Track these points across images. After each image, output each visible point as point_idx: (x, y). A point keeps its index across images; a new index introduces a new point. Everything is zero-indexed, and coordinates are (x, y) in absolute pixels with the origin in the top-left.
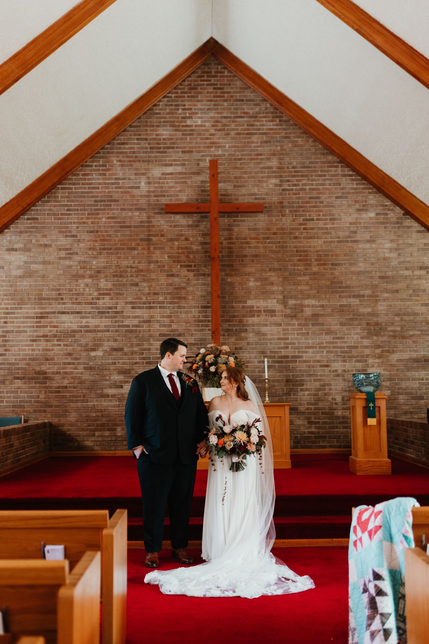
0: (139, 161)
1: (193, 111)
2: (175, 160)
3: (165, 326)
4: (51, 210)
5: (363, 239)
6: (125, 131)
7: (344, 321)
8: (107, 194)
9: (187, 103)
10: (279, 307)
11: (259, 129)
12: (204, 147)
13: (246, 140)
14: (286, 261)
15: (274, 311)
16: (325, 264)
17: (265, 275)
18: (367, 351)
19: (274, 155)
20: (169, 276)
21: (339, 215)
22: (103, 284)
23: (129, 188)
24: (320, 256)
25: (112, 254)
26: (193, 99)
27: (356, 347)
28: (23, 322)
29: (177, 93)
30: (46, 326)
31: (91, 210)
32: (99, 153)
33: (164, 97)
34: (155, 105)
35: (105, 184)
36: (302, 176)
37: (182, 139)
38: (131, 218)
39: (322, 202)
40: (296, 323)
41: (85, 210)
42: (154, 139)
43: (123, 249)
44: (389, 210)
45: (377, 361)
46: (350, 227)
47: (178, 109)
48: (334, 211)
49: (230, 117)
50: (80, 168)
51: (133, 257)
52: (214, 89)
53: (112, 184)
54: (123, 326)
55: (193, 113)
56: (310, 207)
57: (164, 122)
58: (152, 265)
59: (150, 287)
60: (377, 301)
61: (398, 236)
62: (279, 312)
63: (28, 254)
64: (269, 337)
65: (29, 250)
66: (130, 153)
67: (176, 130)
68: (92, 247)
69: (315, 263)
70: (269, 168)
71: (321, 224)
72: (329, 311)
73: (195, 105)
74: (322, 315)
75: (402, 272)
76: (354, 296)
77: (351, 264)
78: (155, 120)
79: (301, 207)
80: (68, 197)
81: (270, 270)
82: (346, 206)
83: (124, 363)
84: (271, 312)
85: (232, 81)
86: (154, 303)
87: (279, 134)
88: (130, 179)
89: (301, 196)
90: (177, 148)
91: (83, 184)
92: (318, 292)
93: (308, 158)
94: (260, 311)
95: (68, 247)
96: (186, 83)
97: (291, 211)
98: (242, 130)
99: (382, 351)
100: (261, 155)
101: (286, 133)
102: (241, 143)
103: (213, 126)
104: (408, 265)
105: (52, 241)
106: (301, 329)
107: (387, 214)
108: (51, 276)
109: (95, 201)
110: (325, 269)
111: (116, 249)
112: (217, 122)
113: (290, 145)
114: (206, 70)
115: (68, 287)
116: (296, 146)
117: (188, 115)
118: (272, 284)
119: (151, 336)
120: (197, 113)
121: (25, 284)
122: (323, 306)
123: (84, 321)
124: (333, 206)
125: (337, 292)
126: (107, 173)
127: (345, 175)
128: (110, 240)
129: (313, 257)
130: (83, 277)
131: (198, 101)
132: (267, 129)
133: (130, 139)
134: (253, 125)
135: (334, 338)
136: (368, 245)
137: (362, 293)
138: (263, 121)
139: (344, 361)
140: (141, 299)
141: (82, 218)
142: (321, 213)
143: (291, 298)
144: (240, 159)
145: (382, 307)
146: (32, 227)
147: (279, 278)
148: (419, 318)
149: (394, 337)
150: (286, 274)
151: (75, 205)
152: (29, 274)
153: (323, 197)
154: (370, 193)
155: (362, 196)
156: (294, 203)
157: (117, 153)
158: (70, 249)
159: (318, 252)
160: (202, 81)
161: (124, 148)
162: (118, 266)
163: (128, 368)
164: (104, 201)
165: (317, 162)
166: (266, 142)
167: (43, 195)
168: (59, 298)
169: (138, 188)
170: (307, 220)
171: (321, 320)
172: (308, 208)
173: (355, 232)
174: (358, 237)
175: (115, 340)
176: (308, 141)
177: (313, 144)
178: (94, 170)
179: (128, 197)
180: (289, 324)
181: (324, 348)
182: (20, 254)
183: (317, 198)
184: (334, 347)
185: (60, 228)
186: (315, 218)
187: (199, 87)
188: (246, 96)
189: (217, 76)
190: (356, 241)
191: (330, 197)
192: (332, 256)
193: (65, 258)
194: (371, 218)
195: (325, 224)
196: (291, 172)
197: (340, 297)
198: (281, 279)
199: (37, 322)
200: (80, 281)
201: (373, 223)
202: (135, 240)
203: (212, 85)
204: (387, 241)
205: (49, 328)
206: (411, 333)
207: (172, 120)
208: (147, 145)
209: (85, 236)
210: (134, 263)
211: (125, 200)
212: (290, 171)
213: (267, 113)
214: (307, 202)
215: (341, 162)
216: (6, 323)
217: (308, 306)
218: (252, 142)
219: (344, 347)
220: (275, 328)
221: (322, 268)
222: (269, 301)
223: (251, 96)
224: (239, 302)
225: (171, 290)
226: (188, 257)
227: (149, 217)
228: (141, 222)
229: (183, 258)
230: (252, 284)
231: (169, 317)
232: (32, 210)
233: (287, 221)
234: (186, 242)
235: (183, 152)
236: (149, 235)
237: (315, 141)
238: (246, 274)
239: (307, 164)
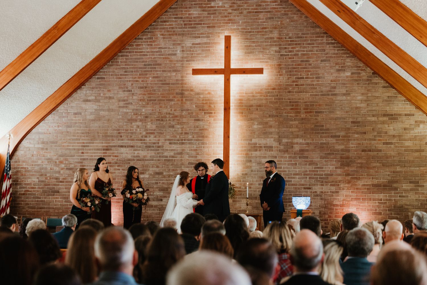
0: (176, 34)
2: (202, 34)
3: (192, 157)
4: (114, 72)
5: (340, 93)
6: (166, 12)
7: (324, 155)
8: (153, 60)
10: (275, 144)
11: (265, 9)
12: (224, 23)
13: (255, 17)
14: (282, 110)
15: (272, 147)
16: (310, 112)
17: (266, 120)
18: (340, 178)
19: (275, 28)
20: (195, 120)
21: (323, 74)
22: (149, 126)
23: (169, 55)
24: (307, 105)
25: (156, 104)
27: (332, 175)
28: (94, 153)
30: (110, 156)
31: (142, 71)
32: (147, 28)
35: (152, 52)
36: (296, 44)
37: (207, 17)
38: (170, 77)
39: (310, 65)
40: (288, 156)
41: (137, 71)
42: (187, 18)
43: (164, 100)
44: (362, 70)
45: (347, 185)
46: (331, 83)
48: (319, 71)
50: (134, 40)
51: (171, 107)
53: (157, 52)
54: (163, 157)
57: (195, 4)
58: (184, 112)
59: (182, 128)
60: (349, 140)
61: (368, 90)
62: (275, 148)
63: (97, 104)
65: (98, 101)
66: (170, 28)
67: (203, 11)
68: (142, 98)
69: (303, 111)
70: (271, 38)
71: (309, 81)
72: (312, 147)
74: (307, 151)
75: (369, 118)
76: (332, 137)
77: (330, 112)
78: (188, 3)
79: (294, 68)
80: (125, 62)
81: (270, 116)
82: (329, 67)
83: (163, 183)
84: (270, 148)
86: (185, 140)
87: (280, 12)
88: (169, 48)
89: (294, 59)
90: (204, 24)
91: (136, 52)
92: (305, 133)
93: (301, 30)
94: (261, 147)
95: (126, 98)
97: (286, 72)
98: (252, 9)
99: (352, 178)
100: (265, 28)
101: (285, 11)
102: (251, 19)
103: (231, 7)
104: (374, 113)
105: (115, 94)
106: (291, 161)
107: (360, 73)
108: (114, 120)
109: (145, 65)
110: (310, 116)
111: (159, 100)
112: (234, 3)
113: (288, 20)
115: (125, 127)
116: (292, 21)
118: (271, 127)
119: (182, 164)
121: (95, 126)
122: (308, 144)
123: (136, 152)
124: (319, 68)
125: (318, 133)
126: (153, 44)
127: (329, 44)
128: (155, 94)
129: (302, 106)
130: (136, 121)
132: (271, 8)
133: (170, 18)
134: (260, 5)
135: (315, 168)
136: (344, 98)
137: (338, 134)
139: (322, 185)
140: (176, 137)
141: (135, 78)
142: (309, 73)
143: (284, 137)
144: (250, 32)
145: (352, 145)
146: (100, 84)
147: (276, 122)
148: (380, 154)
149: (361, 167)
150: (281, 119)
151: (130, 68)
152: (98, 118)
153: (311, 60)
154: (347, 57)
155: (341, 59)
156: (289, 65)
157: (160, 28)
158: (127, 101)
159: (306, 102)
161: (166, 25)
162: (160, 113)
163: (166, 187)
164: (151, 65)
165: (308, 34)
166: (270, 18)
167: (108, 61)
168: (120, 136)
169: (175, 54)
170: (299, 78)
171: (306, 154)
172: (300, 69)
173: (335, 88)
174: (337, 91)
175: (158, 167)
176: (301, 17)
177: (305, 19)
178: (144, 42)
179: (168, 62)
180: (282, 157)
181: (307, 175)
182: (92, 104)
183: (307, 61)
184: (315, 175)
185: (120, 85)
186: (305, 77)
190: (335, 95)
191: (317, 61)
192: (316, 106)
193: (123, 107)
194: (347, 77)
195: (312, 81)
196: (288, 41)
197: (321, 137)
198: (277, 123)
199: (104, 153)
200: (133, 124)
201: (348, 81)
202: (173, 94)
204: (359, 94)
205: (112, 157)
206: (374, 165)
207: (201, 2)
208: (182, 23)
209: (138, 91)
210: (171, 111)
211: (166, 64)
212: (286, 40)
214: (299, 65)
215: (326, 33)
216: (83, 153)
217: (297, 143)
218: (260, 19)
219: (322, 175)
221: (308, 115)
222: (268, 140)
224: (247, 140)
225: (197, 130)
226: (210, 106)
227: (182, 77)
228: (177, 80)
229: (206, 107)
230: (255, 127)
231: (196, 150)
232: (101, 72)
233: (284, 79)
234: (208, 95)
235: (208, 27)
236: (182, 90)
237: (306, 17)
238: (252, 119)
239: (300, 35)
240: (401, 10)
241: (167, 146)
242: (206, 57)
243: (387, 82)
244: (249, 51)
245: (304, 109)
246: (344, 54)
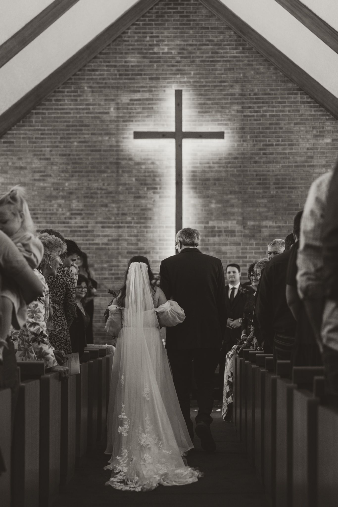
0: (109, 87)
1: (160, 38)
2: (142, 87)
3: (132, 244)
4: (25, 134)
5: (319, 164)
6: (95, 57)
8: (78, 119)
9: (154, 31)
10: (238, 228)
11: (223, 57)
12: (171, 74)
13: (211, 68)
14: (246, 185)
15: (234, 232)
16: (282, 188)
17: (225, 197)
19: (237, 82)
20: (135, 197)
21: (297, 141)
22: (75, 204)
23: (100, 113)
24: (278, 179)
25: (83, 176)
26: (160, 27)
29: (145, 20)
31: (63, 134)
32: (70, 79)
33: (133, 25)
34: (124, 33)
35: (77, 109)
36: (263, 103)
37: (149, 66)
38: (101, 142)
39: (281, 128)
40: (254, 243)
41: (57, 134)
42: (123, 66)
43: (94, 172)
46: (308, 152)
47: (146, 37)
48: (292, 137)
49: (196, 45)
50: (53, 94)
51: (103, 180)
52: (181, 16)
53: (83, 109)
54: (93, 244)
55: (160, 41)
56: (270, 133)
57: (132, 49)
58: (121, 187)
59: (118, 208)
62: (238, 232)
63: (5, 175)
64: (228, 255)
65: (6, 172)
66: (100, 79)
67: (144, 57)
68: (65, 169)
69: (273, 186)
70: (232, 94)
71: (280, 150)
73: (162, 33)
78: (124, 47)
79: (261, 133)
80: (41, 122)
81: (231, 193)
82: (304, 132)
84: (231, 233)
85: (198, 9)
86: (122, 223)
87: (242, 61)
88: (99, 105)
89: (261, 122)
90: (145, 74)
91: (56, 109)
92: (275, 214)
93: (269, 85)
94: (220, 231)
95: (42, 169)
96: (154, 11)
97: (251, 137)
98: (207, 57)
100: (224, 82)
101: (249, 61)
102: (206, 70)
103: (179, 53)
105: (27, 163)
106: (259, 249)
109: (67, 126)
110: (282, 192)
111: (87, 172)
112: (183, 49)
113: (252, 72)
115: (42, 207)
116: (258, 74)
117: (155, 42)
118: (232, 206)
119: (119, 253)
120: (163, 41)
122: (279, 227)
124: (292, 132)
126: (79, 99)
127: (304, 103)
128: (82, 163)
129: (272, 181)
130: (56, 198)
131: (165, 29)
132: (231, 57)
133: (100, 66)
134: (217, 53)
138: (226, 49)
140: (110, 218)
141: (55, 142)
142: (280, 139)
143: (250, 219)
144: (204, 86)
146: (9, 150)
147: (239, 200)
150: (246, 196)
151: (48, 130)
153: (282, 123)
154: (327, 119)
155: (320, 123)
156: (255, 128)
157: (88, 79)
158: (44, 172)
159: (276, 175)
160: (169, 8)
161: (94, 75)
162: (89, 188)
164: (76, 126)
165: (277, 90)
166: (230, 69)
167: (19, 121)
169: (108, 113)
170: (267, 145)
172: (268, 134)
173: (312, 157)
174: (315, 162)
176: (269, 69)
177: (274, 72)
178: (66, 96)
179: (98, 122)
180: (247, 244)
183: (277, 124)
185: (35, 151)
186: (274, 143)
187: (166, 15)
188: (211, 24)
189: (183, 4)
190: (313, 166)
191: (289, 124)
192: (289, 180)
193: (39, 180)
194: (327, 144)
195: (284, 149)
196: (253, 99)
198: (241, 202)
200: (53, 202)
201: (329, 149)
202: (105, 163)
203: (178, 12)
207: (140, 47)
208: (116, 72)
209: (59, 160)
210: (104, 185)
211: (95, 125)
212: (251, 98)
213: (231, 41)
214: (267, 128)
215: (300, 89)
217: (266, 227)
218: (216, 70)
220: (234, 248)
221: (279, 191)
222: (230, 222)
223: (216, 23)
224: (202, 223)
225: (138, 211)
226: (154, 180)
227: (118, 142)
228: (111, 146)
229: (149, 181)
230: (213, 206)
231: (136, 236)
232: (8, 134)
233: (248, 146)
234: (152, 166)
235: (151, 79)
236: (118, 159)
237: (276, 69)
238: (208, 197)
239: (268, 91)
241: (98, 230)
242: (148, 116)
244: (204, 110)
245: (275, 184)
246: (323, 115)
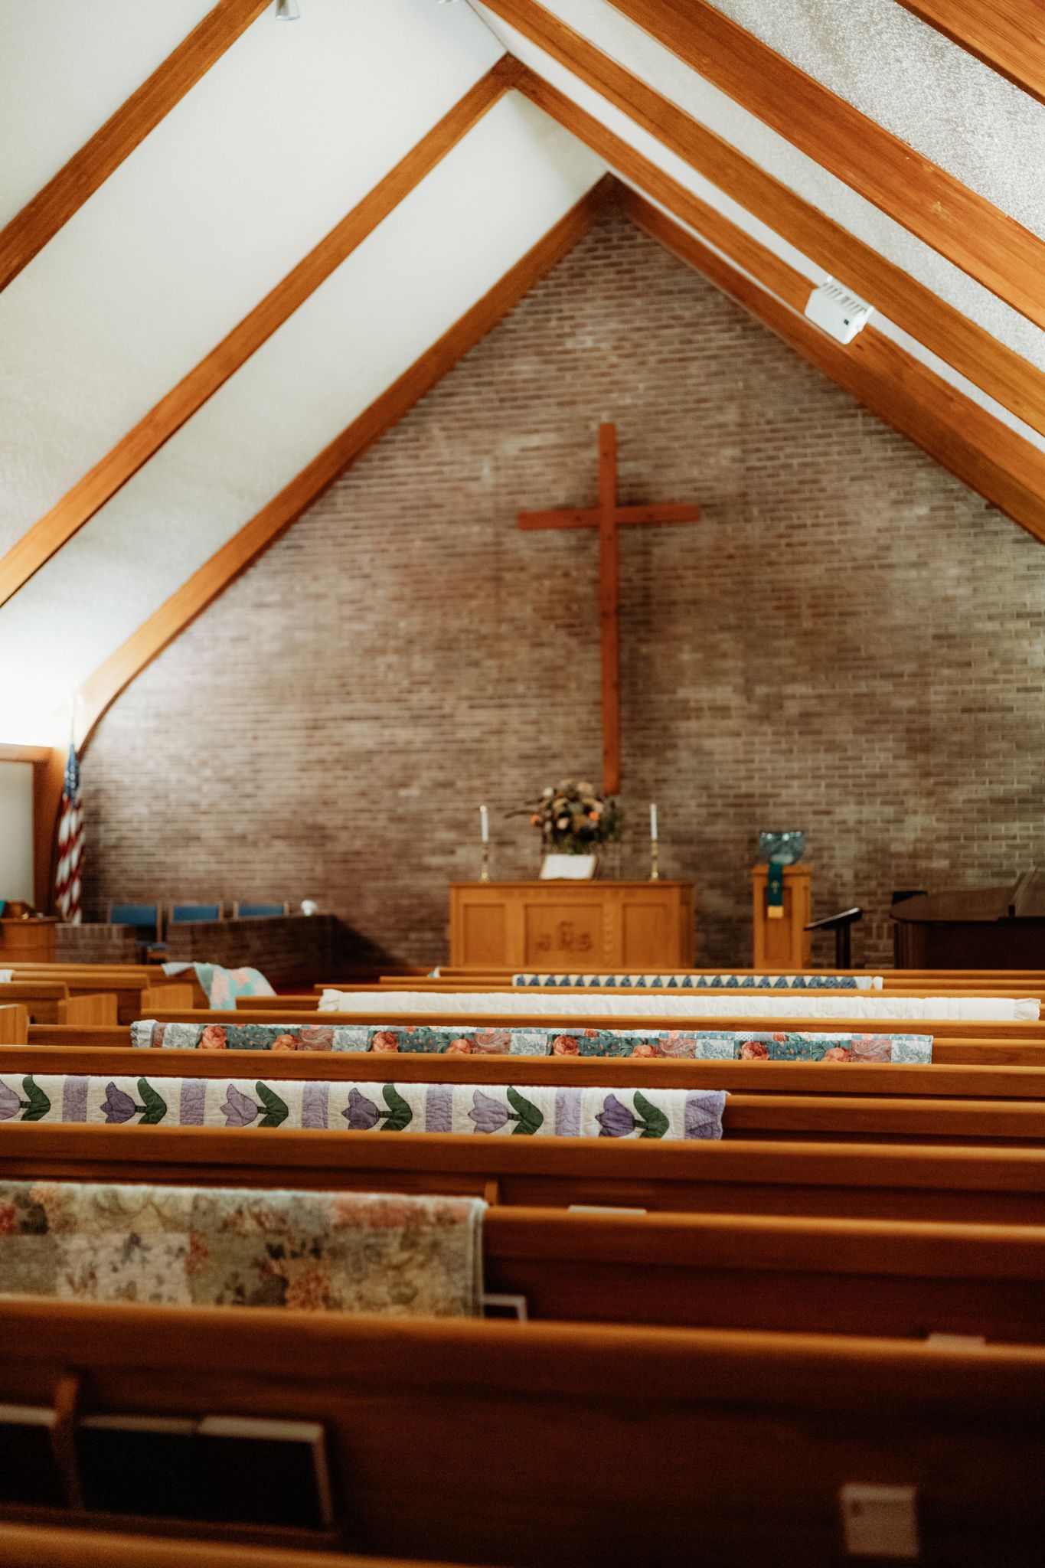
0: (479, 427)
1: (577, 320)
2: (543, 422)
3: (527, 740)
4: (325, 529)
5: (902, 561)
6: (451, 369)
7: (860, 724)
8: (421, 494)
9: (565, 306)
10: (735, 700)
11: (703, 349)
12: (600, 392)
13: (677, 373)
14: (751, 610)
15: (727, 708)
16: (825, 615)
17: (712, 639)
19: (731, 399)
21: (857, 514)
22: (417, 663)
23: (462, 479)
24: (819, 597)
25: (433, 607)
26: (576, 297)
27: (884, 776)
28: (283, 737)
29: (546, 287)
30: (323, 744)
31: (395, 525)
32: (405, 415)
33: (523, 297)
34: (506, 315)
35: (419, 474)
36: (785, 439)
38: (465, 537)
39: (823, 490)
40: (769, 730)
41: (384, 526)
42: (506, 382)
43: (452, 597)
44: (957, 499)
45: (923, 802)
46: (878, 538)
47: (548, 320)
48: (845, 506)
49: (647, 329)
50: (375, 446)
51: (471, 612)
52: (618, 272)
53: (433, 473)
54: (454, 742)
55: (577, 326)
56: (801, 500)
57: (525, 347)
58: (504, 625)
59: (501, 667)
60: (927, 684)
61: (975, 552)
62: (736, 709)
63: (288, 612)
64: (717, 757)
65: (290, 605)
66: (464, 411)
67: (547, 362)
68: (398, 594)
69: (806, 612)
70: (721, 426)
71: (820, 534)
72: (832, 705)
73: (581, 309)
74: (820, 715)
75: (979, 626)
76: (883, 676)
77: (877, 612)
78: (507, 344)
79: (782, 501)
80: (353, 503)
81: (721, 629)
82: (871, 495)
83: (457, 810)
84: (723, 711)
85: (651, 254)
86: (507, 697)
87: (741, 355)
88: (462, 463)
89: (781, 478)
90: (549, 396)
92: (813, 669)
93: (796, 402)
94: (700, 709)
95: (357, 596)
96: (565, 265)
97: (761, 511)
98: (670, 352)
99: (937, 784)
100: (705, 401)
101: (755, 354)
102: (668, 378)
103: (616, 348)
104: (993, 610)
105: (329, 586)
106: (779, 743)
107: (952, 508)
108: (329, 652)
109: (403, 508)
110: (826, 624)
111: (440, 598)
112: (622, 339)
113: (763, 377)
114: (603, 235)
115: (358, 670)
116: (773, 379)
117: (567, 330)
118: (724, 655)
119: (503, 759)
120: (583, 325)
121: (284, 668)
122: (820, 697)
123: (387, 733)
124: (845, 497)
125: (847, 668)
126: (423, 453)
127: (869, 433)
128: (430, 581)
129: (804, 600)
130: (383, 651)
131: (586, 300)
132: (718, 348)
133: (461, 385)
134: (690, 342)
135: (841, 759)
136: (913, 573)
137: (897, 669)
138: (709, 332)
139: (860, 803)
140: (484, 689)
141: (380, 542)
142: (821, 513)
143: (761, 682)
144: (665, 412)
145: (937, 696)
147: (737, 643)
148: (1010, 717)
149: (960, 754)
150: (751, 635)
151: (367, 519)
152: (292, 649)
153: (825, 479)
154: (919, 466)
155: (904, 474)
156: (769, 494)
157: (441, 413)
158: (359, 601)
159: (813, 589)
160: (595, 258)
161: (453, 404)
162: (444, 630)
164: (417, 508)
165: (815, 410)
166: (716, 374)
167: (311, 503)
168: (344, 693)
169: (477, 479)
170: (793, 527)
171: (816, 723)
172: (796, 504)
173: (888, 548)
174: (894, 557)
175: (441, 768)
176: (795, 367)
177: (805, 372)
178: (400, 449)
179: (460, 498)
180: (755, 734)
181: (821, 777)
182: (275, 613)
183: (815, 481)
184: (840, 777)
185: (342, 561)
186: (809, 522)
187: (588, 272)
188: (675, 283)
189: (621, 247)
190: (890, 566)
191: (840, 479)
192: (841, 596)
193: (351, 619)
194: (919, 518)
195: (829, 534)
196: (763, 432)
197: (854, 677)
198: (740, 646)
199: (307, 737)
200: (378, 660)
201: (924, 528)
202: (474, 579)
203: (612, 265)
204: (951, 563)
205: (327, 747)
206: (995, 746)
207: (538, 341)
208: (493, 395)
209: (386, 577)
210: (471, 622)
211: (453, 504)
212: (759, 430)
214: (793, 492)
215: (862, 406)
216: (255, 738)
217: (793, 697)
218: (690, 376)
219: (859, 776)
220: (729, 742)
221: (819, 621)
222: (719, 689)
223: (686, 281)
228: (485, 544)
229: (559, 611)
230: (686, 656)
231: (536, 722)
232: (294, 531)
233: (755, 532)
234: (564, 580)
235: (560, 404)
236: (498, 570)
237: (810, 367)
238: (675, 639)
239: (796, 413)
240: (962, 335)
242: (555, 481)
243: (1025, 528)
244: (666, 461)
245: (811, 606)
246: (910, 458)
